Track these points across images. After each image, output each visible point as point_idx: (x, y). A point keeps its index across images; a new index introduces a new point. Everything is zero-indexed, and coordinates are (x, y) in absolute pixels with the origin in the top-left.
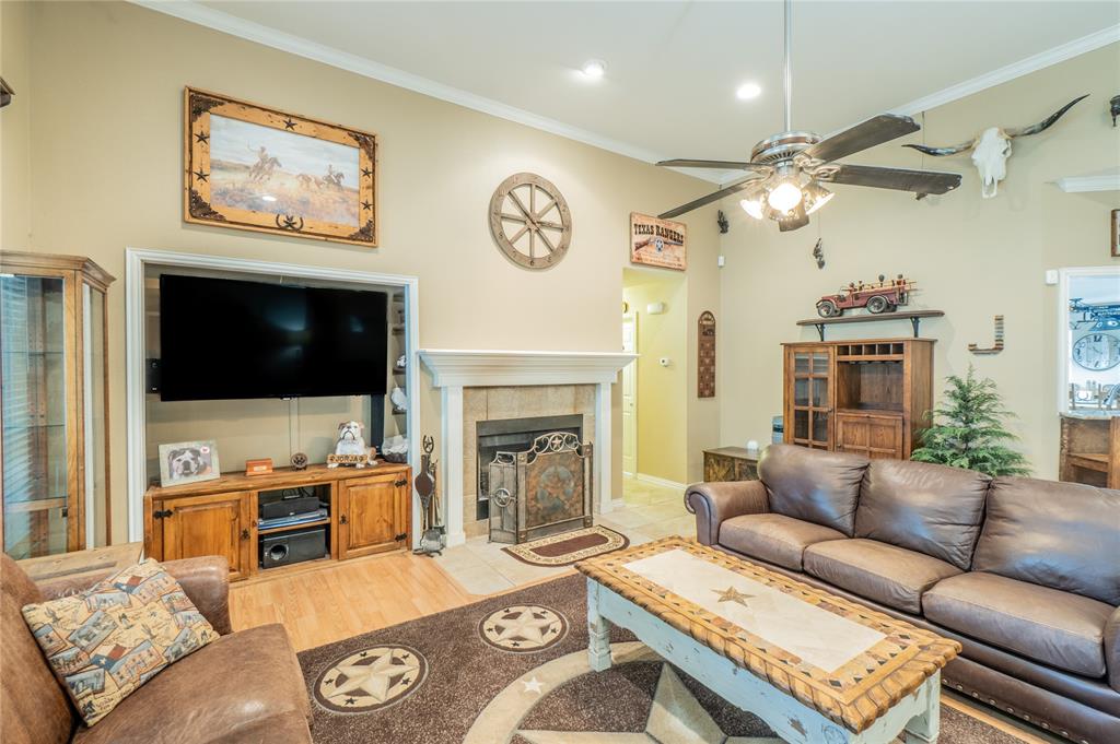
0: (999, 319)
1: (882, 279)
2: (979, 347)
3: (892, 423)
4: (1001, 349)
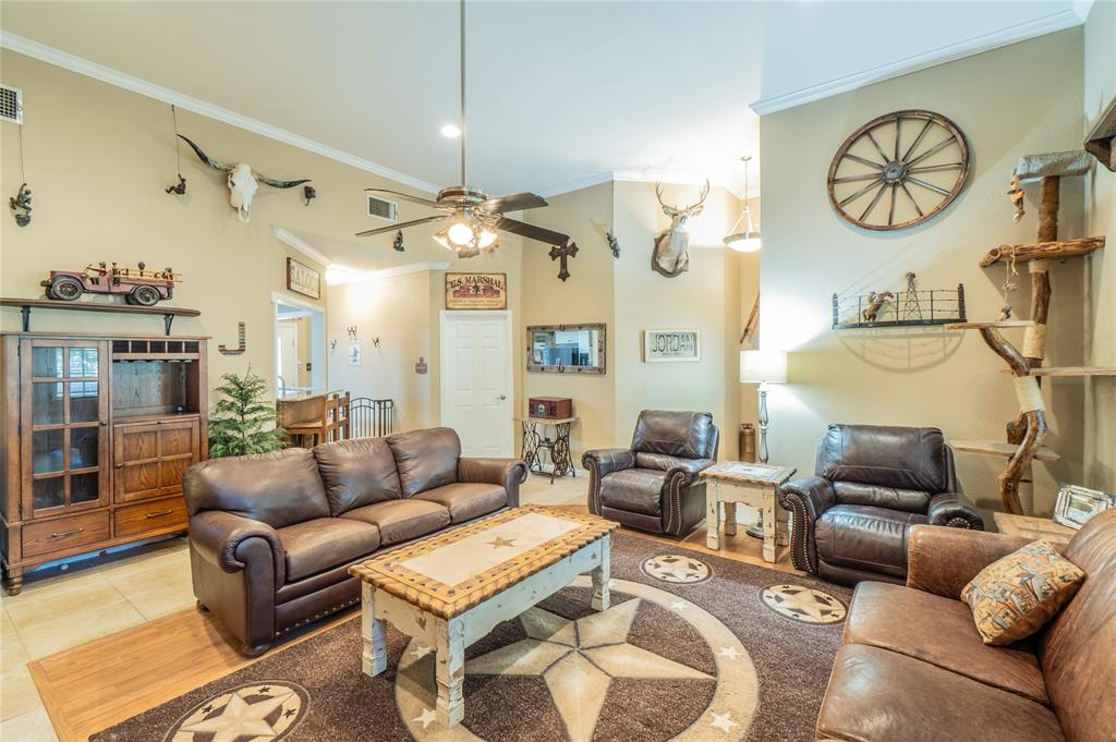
0: (242, 325)
1: (141, 266)
2: (227, 348)
3: (189, 425)
4: (243, 350)
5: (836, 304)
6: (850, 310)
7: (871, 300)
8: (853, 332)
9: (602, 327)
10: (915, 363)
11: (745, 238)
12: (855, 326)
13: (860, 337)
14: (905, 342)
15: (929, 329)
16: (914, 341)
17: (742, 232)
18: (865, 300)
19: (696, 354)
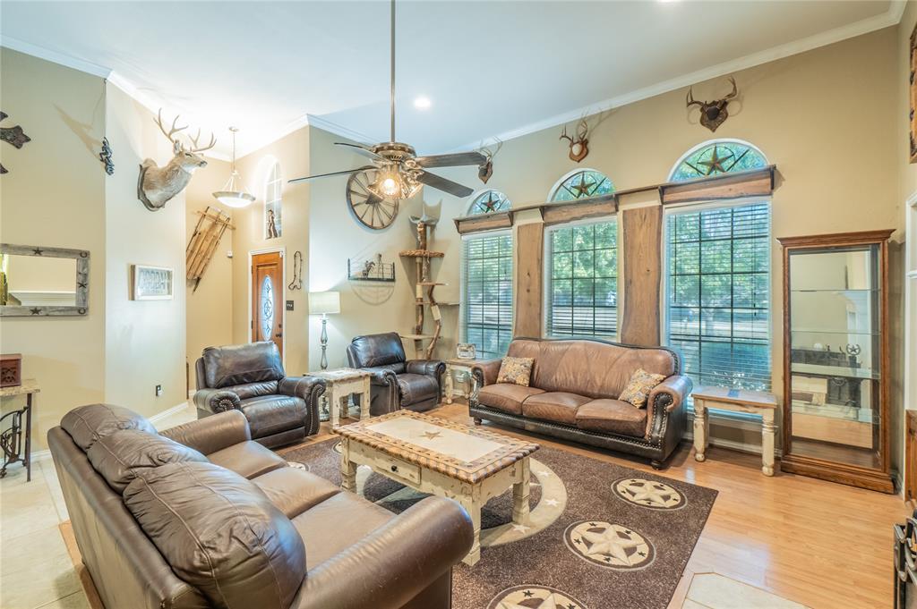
5: (349, 265)
6: (357, 270)
7: (366, 265)
8: (356, 282)
9: (84, 255)
10: (380, 301)
11: (238, 197)
12: (357, 279)
13: (360, 286)
14: (375, 289)
15: (384, 283)
16: (380, 289)
17: (236, 191)
18: (364, 266)
19: (169, 293)
